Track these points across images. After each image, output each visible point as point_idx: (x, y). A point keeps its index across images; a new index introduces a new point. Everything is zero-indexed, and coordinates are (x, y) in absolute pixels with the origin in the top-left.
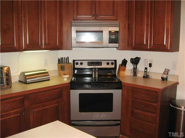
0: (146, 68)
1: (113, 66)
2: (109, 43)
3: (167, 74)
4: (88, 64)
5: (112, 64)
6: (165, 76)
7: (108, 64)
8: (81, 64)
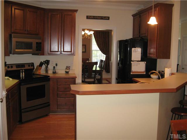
0: (54, 67)
1: (32, 68)
2: (36, 51)
3: (69, 69)
4: (16, 67)
5: (32, 66)
6: (68, 71)
7: (29, 66)
8: (12, 67)
